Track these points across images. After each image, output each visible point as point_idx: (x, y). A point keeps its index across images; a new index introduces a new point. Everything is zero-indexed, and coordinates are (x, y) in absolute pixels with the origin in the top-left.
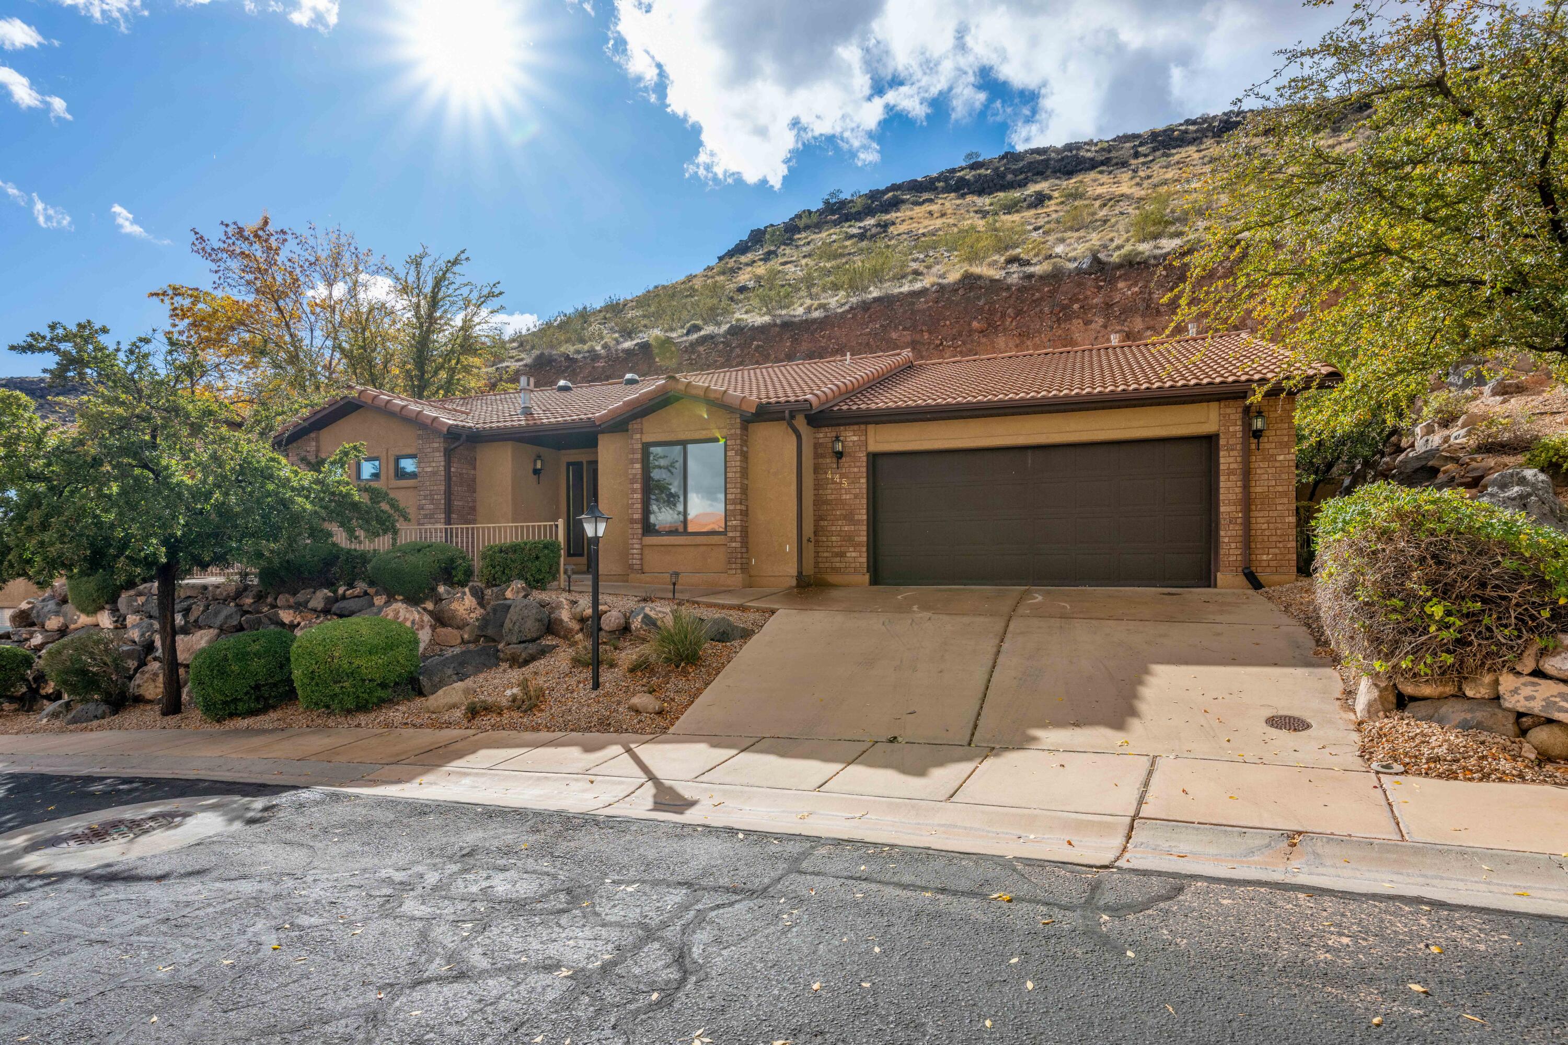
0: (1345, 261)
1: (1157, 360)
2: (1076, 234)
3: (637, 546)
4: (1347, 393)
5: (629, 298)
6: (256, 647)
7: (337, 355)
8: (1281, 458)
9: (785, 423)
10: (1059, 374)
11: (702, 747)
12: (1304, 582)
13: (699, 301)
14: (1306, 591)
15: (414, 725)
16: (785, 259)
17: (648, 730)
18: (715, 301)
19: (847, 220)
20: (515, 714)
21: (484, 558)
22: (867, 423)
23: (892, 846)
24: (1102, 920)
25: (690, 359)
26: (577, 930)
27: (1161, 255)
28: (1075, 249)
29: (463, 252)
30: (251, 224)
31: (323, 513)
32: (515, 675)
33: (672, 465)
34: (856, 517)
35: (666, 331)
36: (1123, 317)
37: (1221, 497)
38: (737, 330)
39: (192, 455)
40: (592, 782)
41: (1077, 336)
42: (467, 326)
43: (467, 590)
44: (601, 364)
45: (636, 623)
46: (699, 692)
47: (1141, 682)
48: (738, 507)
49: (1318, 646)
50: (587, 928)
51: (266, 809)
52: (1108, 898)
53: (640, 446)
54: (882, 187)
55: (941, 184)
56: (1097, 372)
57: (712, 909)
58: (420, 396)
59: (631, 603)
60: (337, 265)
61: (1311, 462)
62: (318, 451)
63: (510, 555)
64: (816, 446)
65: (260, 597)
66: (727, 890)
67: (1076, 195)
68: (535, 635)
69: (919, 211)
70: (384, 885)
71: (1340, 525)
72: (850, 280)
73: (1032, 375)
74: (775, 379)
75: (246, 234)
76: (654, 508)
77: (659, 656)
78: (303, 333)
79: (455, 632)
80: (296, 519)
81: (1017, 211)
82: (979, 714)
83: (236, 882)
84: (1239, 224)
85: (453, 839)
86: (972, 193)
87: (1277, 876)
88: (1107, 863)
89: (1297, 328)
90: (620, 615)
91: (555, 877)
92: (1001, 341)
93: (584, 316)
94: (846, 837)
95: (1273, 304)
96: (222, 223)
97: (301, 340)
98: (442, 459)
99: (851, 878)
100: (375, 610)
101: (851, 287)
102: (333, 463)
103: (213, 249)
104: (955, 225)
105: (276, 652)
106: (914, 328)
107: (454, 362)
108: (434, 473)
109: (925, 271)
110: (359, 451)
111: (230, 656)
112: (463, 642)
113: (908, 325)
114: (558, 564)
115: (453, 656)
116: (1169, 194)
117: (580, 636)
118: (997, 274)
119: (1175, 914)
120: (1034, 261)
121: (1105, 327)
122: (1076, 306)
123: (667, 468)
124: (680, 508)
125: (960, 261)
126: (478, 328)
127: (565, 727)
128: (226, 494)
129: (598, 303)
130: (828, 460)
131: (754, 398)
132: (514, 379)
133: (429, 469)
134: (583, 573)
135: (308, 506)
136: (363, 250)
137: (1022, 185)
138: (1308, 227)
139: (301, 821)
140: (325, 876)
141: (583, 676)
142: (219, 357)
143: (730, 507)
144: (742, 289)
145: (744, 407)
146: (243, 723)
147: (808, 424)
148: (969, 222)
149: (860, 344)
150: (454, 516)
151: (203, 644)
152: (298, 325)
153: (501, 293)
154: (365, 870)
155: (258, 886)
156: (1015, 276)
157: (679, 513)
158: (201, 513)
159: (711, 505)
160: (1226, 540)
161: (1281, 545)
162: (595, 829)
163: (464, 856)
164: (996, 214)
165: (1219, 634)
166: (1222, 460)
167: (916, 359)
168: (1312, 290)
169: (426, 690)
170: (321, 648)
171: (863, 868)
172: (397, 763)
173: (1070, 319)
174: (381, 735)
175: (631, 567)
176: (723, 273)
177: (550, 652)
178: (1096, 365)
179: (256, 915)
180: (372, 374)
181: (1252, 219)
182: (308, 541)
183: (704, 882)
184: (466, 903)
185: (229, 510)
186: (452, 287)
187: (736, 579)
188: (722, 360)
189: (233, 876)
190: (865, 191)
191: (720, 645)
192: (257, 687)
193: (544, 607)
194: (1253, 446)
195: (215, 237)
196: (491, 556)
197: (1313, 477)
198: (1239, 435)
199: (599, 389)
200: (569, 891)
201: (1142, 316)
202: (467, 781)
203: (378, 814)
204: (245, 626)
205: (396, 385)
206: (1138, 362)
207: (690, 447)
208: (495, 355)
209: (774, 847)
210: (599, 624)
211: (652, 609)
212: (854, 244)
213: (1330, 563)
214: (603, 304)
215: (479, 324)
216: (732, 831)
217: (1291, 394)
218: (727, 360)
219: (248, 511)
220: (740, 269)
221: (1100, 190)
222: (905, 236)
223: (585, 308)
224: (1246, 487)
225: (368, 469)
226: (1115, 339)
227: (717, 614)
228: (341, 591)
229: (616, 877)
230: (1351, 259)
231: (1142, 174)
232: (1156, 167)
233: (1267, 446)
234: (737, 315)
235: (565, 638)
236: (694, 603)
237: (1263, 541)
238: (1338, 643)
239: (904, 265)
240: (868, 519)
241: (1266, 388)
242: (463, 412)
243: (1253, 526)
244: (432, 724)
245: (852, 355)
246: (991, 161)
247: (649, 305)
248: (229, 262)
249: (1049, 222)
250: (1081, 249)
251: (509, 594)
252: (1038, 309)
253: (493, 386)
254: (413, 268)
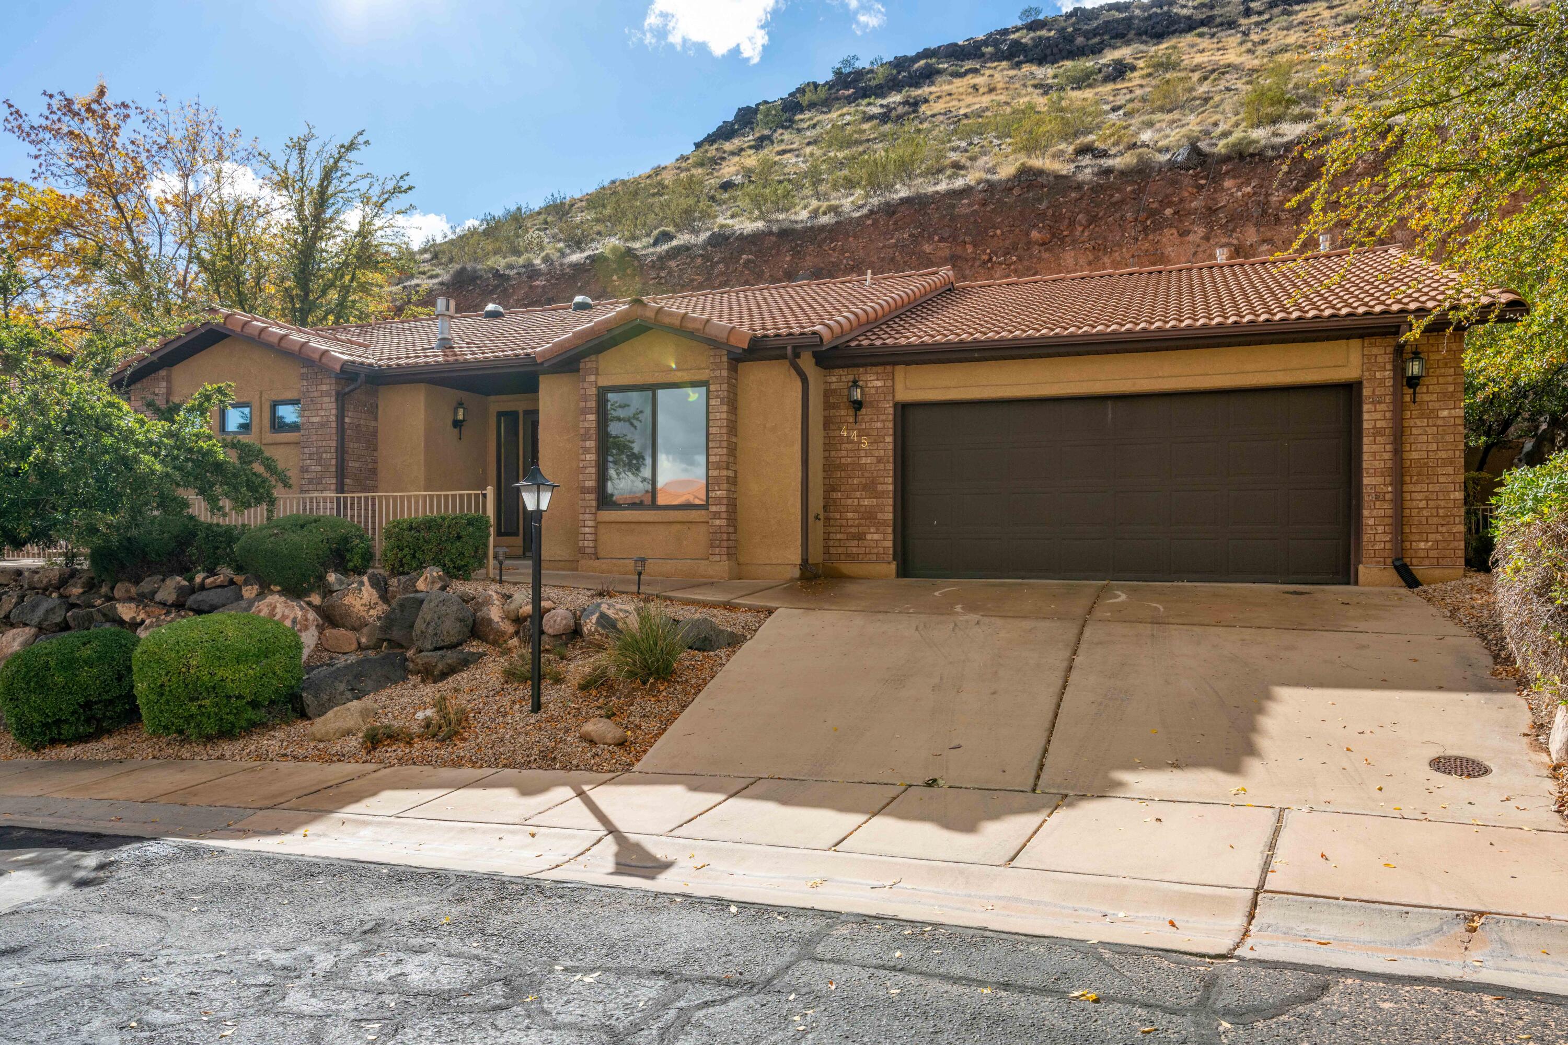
0: (1533, 154)
1: (1279, 284)
2: (1168, 117)
3: (590, 523)
4: (1535, 328)
5: (578, 195)
6: (86, 652)
7: (194, 268)
8: (1445, 413)
9: (787, 362)
10: (1148, 301)
11: (678, 791)
12: (1478, 579)
13: (671, 201)
14: (1478, 591)
15: (295, 757)
16: (783, 147)
17: (606, 766)
18: (691, 201)
19: (865, 96)
20: (430, 744)
21: (388, 537)
22: (894, 364)
23: (936, 926)
24: (1221, 1029)
25: (658, 277)
26: (521, 1034)
27: (1282, 145)
28: (1167, 136)
29: (361, 134)
30: (82, 95)
31: (177, 475)
32: (429, 691)
33: (635, 416)
34: (880, 488)
35: (627, 240)
36: (1231, 226)
37: (1365, 465)
38: (720, 240)
39: (5, 397)
40: (533, 835)
41: (1169, 250)
42: (364, 232)
43: (365, 579)
44: (540, 282)
45: (590, 625)
46: (673, 717)
47: (1261, 710)
48: (724, 473)
49: (1496, 663)
50: (532, 1031)
51: (101, 867)
52: (1228, 998)
53: (594, 391)
54: (911, 53)
55: (990, 49)
56: (1199, 299)
57: (699, 1007)
58: (304, 323)
59: (581, 599)
60: (194, 149)
61: (1481, 419)
62: (169, 393)
63: (423, 533)
64: (828, 393)
65: (91, 586)
66: (718, 982)
67: (1167, 65)
68: (455, 640)
69: (960, 84)
70: (262, 970)
71: (1530, 503)
72: (870, 175)
73: (1112, 302)
74: (773, 305)
75: (76, 107)
76: (612, 472)
77: (619, 667)
78: (150, 240)
79: (350, 634)
80: (141, 483)
81: (1090, 86)
82: (1046, 750)
83: (65, 965)
84: (1389, 104)
85: (351, 910)
86: (1031, 61)
87: (1453, 972)
88: (1223, 951)
89: (1467, 242)
90: (569, 614)
91: (487, 962)
92: (1069, 256)
93: (517, 219)
94: (873, 913)
95: (1436, 210)
96: (45, 93)
97: (146, 248)
98: (334, 405)
99: (883, 967)
100: (243, 604)
101: (870, 183)
102: (190, 410)
103: (32, 127)
104: (1007, 103)
105: (113, 659)
106: (953, 238)
107: (347, 278)
108: (322, 425)
109: (968, 164)
110: (225, 395)
111: (52, 664)
112: (360, 647)
113: (946, 235)
114: (486, 546)
115: (347, 667)
116: (1291, 64)
117: (515, 641)
118: (1065, 169)
119: (1318, 1021)
120: (1113, 151)
121: (1207, 238)
122: (1168, 212)
123: (628, 420)
124: (646, 472)
125: (1014, 151)
126: (379, 233)
127: (495, 762)
128: (50, 450)
129: (536, 203)
130: (843, 412)
131: (745, 328)
132: (428, 301)
133: (315, 420)
134: (517, 558)
135: (158, 467)
136: (228, 130)
137: (1097, 50)
138: (1484, 109)
139: (148, 883)
140: (182, 958)
141: (520, 694)
142: (40, 268)
143: (713, 473)
144: (727, 186)
145: (733, 341)
146: (69, 752)
147: (817, 364)
148: (1026, 99)
149: (883, 259)
150: (347, 481)
151: (16, 647)
152: (143, 228)
153: (410, 188)
154: (234, 950)
155: (93, 971)
156: (1088, 170)
157: (644, 480)
158: (17, 474)
159: (685, 470)
160: (1371, 522)
161: (1444, 529)
162: (539, 898)
163: (365, 932)
164: (1062, 89)
165: (1364, 647)
166: (1366, 416)
167: (958, 280)
168: (1488, 190)
169: (310, 711)
170: (173, 654)
171: (898, 954)
172: (273, 807)
173: (1161, 229)
174: (252, 769)
175: (581, 550)
176: (701, 164)
177: (475, 661)
178: (1197, 290)
179: (94, 1008)
180: (239, 293)
181: (1410, 97)
182: (156, 513)
183: (687, 971)
184: (370, 996)
185: (54, 471)
186: (346, 180)
187: (720, 567)
188: (700, 279)
189: (59, 957)
190: (889, 57)
191: (700, 655)
192: (88, 705)
193: (467, 602)
194: (1408, 398)
195: (35, 112)
196: (398, 534)
197: (1483, 439)
198: (1389, 383)
199: (538, 316)
200: (507, 982)
201: (1256, 225)
202: (367, 832)
203: (252, 876)
204: (72, 624)
205: (272, 308)
206: (1253, 286)
207: (661, 393)
208: (402, 270)
209: (779, 925)
210: (540, 625)
211: (610, 606)
212: (873, 128)
213: (1516, 554)
214: (542, 205)
215: (381, 228)
216: (721, 903)
217: (1460, 328)
218: (707, 279)
219: (78, 473)
220: (723, 159)
221: (1199, 59)
222: (941, 118)
223: (519, 209)
224: (1398, 452)
225: (235, 419)
226: (1221, 256)
227: (698, 615)
228: (198, 578)
229: (569, 963)
230: (1541, 151)
231: (1254, 37)
232: (1273, 29)
233: (1426, 398)
234: (720, 220)
235: (495, 643)
236: (666, 598)
237: (1420, 524)
238: (1525, 660)
239: (940, 157)
240: (895, 491)
241: (1426, 321)
242: (360, 345)
243: (1407, 504)
244: (320, 758)
245: (873, 273)
246: (1055, 20)
247: (604, 206)
248: (53, 145)
249: (1131, 101)
250: (1174, 136)
251: (421, 585)
252: (1118, 215)
253: (399, 311)
254: (295, 153)
